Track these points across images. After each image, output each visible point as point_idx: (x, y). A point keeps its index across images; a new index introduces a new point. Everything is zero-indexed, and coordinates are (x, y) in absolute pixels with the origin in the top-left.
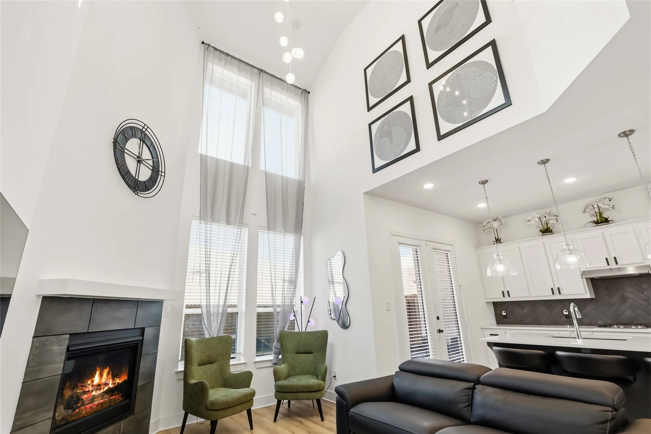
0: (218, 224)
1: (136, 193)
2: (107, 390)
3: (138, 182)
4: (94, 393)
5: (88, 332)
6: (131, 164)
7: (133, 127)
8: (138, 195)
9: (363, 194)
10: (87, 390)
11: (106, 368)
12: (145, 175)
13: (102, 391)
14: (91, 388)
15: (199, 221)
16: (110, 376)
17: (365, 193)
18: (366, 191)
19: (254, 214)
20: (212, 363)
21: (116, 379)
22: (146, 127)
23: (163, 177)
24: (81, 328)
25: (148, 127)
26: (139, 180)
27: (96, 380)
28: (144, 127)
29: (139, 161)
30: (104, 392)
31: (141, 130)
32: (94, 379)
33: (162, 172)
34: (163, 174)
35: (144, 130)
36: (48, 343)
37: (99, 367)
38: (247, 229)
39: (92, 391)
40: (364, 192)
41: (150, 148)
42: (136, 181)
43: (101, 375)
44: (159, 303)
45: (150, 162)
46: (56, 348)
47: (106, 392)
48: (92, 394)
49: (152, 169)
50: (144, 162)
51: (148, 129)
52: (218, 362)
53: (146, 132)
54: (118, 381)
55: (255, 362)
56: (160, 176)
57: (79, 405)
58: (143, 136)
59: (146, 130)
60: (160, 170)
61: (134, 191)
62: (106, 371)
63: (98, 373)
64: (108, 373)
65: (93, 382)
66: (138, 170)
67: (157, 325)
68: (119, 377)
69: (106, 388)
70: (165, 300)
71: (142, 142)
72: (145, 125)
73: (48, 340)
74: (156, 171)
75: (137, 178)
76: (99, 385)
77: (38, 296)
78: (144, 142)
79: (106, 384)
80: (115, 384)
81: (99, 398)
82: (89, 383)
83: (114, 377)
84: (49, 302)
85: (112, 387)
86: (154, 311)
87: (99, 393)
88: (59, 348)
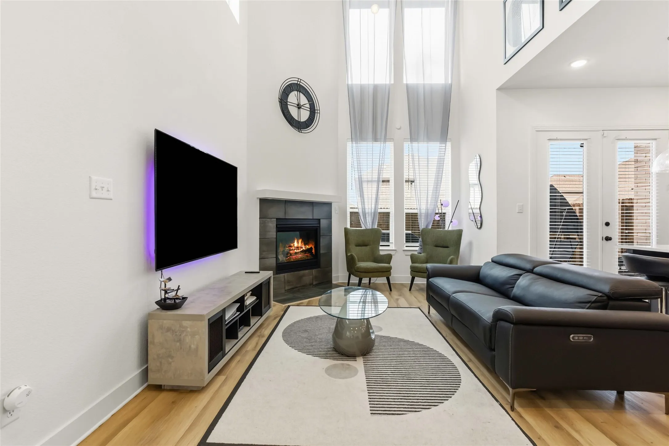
0: (366, 143)
1: (300, 131)
2: (302, 250)
3: (300, 123)
4: (296, 251)
5: (285, 218)
6: (293, 111)
7: (290, 84)
8: (302, 132)
9: (495, 91)
10: (292, 249)
11: (300, 239)
12: (304, 116)
13: (300, 250)
14: (293, 248)
15: (351, 143)
16: (303, 244)
17: (499, 89)
18: (498, 87)
19: (399, 128)
20: (366, 246)
22: (299, 80)
23: (318, 114)
24: (281, 216)
25: (301, 80)
26: (301, 121)
27: (296, 244)
28: (298, 81)
29: (299, 107)
30: (301, 251)
31: (297, 84)
32: (294, 244)
33: (317, 110)
34: (318, 111)
35: (299, 83)
36: (266, 221)
37: (296, 238)
38: (393, 143)
39: (295, 250)
40: (497, 88)
41: (305, 95)
42: (299, 122)
43: (298, 242)
44: (329, 204)
45: (308, 106)
46: (270, 224)
47: (301, 252)
49: (309, 110)
50: (302, 107)
51: (301, 81)
52: (369, 246)
53: (301, 84)
54: (307, 247)
55: (404, 250)
56: (316, 114)
57: (289, 255)
58: (298, 88)
59: (300, 82)
60: (316, 109)
61: (299, 130)
62: (300, 241)
63: (296, 241)
64: (302, 242)
65: (294, 245)
66: (299, 115)
67: (329, 217)
68: (308, 245)
69: (302, 249)
70: (333, 202)
71: (299, 92)
72: (299, 79)
74: (313, 111)
75: (299, 120)
76: (298, 247)
77: (257, 198)
78: (300, 92)
79: (301, 248)
80: (306, 248)
81: (299, 253)
82: (292, 245)
83: (305, 244)
84: (263, 202)
85: (304, 249)
86: (326, 208)
87: (298, 251)
88: (272, 225)
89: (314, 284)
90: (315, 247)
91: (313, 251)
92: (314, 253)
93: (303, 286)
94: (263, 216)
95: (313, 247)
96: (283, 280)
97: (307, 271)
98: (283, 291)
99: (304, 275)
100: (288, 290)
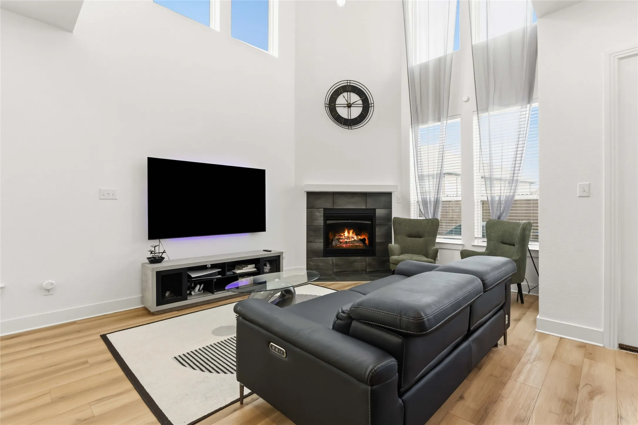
4: (346, 240)
5: (333, 208)
8: (351, 129)
10: (342, 238)
11: (351, 230)
14: (344, 237)
20: (420, 237)
21: (358, 236)
22: (349, 82)
23: (372, 107)
24: (329, 206)
27: (346, 234)
28: (347, 83)
30: (352, 241)
31: (346, 86)
32: (344, 233)
34: (372, 105)
35: (349, 84)
36: (314, 211)
37: (347, 229)
39: (345, 239)
43: (349, 233)
44: (389, 194)
46: (318, 214)
48: (345, 240)
49: (362, 106)
52: (425, 237)
53: (351, 84)
57: (339, 243)
60: (370, 103)
61: (349, 127)
62: (351, 232)
63: (346, 231)
64: (353, 233)
65: (344, 235)
67: (389, 208)
68: (360, 236)
69: (353, 239)
70: (393, 192)
73: (313, 210)
74: (367, 106)
76: (348, 237)
77: (305, 191)
80: (358, 238)
81: (350, 242)
82: (342, 235)
83: (357, 235)
84: (310, 194)
85: (356, 239)
86: (384, 199)
87: (348, 240)
88: (320, 215)
89: (368, 270)
90: (368, 238)
91: (367, 242)
92: (367, 244)
93: (354, 271)
94: (310, 207)
95: (366, 238)
96: (331, 263)
97: (359, 258)
98: (331, 272)
99: (355, 261)
100: (336, 272)
